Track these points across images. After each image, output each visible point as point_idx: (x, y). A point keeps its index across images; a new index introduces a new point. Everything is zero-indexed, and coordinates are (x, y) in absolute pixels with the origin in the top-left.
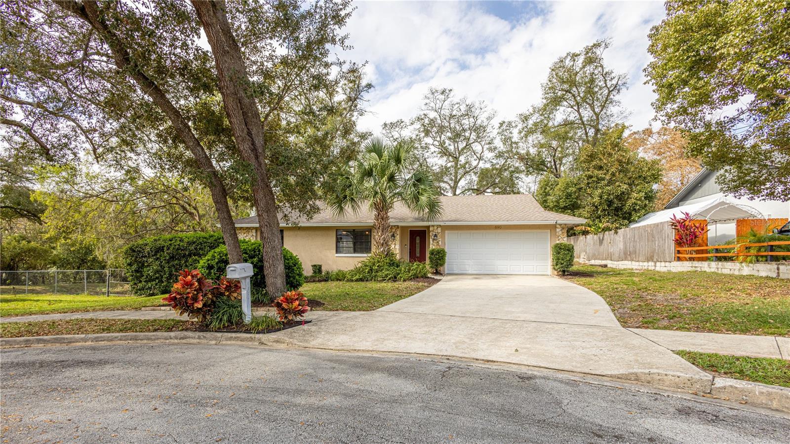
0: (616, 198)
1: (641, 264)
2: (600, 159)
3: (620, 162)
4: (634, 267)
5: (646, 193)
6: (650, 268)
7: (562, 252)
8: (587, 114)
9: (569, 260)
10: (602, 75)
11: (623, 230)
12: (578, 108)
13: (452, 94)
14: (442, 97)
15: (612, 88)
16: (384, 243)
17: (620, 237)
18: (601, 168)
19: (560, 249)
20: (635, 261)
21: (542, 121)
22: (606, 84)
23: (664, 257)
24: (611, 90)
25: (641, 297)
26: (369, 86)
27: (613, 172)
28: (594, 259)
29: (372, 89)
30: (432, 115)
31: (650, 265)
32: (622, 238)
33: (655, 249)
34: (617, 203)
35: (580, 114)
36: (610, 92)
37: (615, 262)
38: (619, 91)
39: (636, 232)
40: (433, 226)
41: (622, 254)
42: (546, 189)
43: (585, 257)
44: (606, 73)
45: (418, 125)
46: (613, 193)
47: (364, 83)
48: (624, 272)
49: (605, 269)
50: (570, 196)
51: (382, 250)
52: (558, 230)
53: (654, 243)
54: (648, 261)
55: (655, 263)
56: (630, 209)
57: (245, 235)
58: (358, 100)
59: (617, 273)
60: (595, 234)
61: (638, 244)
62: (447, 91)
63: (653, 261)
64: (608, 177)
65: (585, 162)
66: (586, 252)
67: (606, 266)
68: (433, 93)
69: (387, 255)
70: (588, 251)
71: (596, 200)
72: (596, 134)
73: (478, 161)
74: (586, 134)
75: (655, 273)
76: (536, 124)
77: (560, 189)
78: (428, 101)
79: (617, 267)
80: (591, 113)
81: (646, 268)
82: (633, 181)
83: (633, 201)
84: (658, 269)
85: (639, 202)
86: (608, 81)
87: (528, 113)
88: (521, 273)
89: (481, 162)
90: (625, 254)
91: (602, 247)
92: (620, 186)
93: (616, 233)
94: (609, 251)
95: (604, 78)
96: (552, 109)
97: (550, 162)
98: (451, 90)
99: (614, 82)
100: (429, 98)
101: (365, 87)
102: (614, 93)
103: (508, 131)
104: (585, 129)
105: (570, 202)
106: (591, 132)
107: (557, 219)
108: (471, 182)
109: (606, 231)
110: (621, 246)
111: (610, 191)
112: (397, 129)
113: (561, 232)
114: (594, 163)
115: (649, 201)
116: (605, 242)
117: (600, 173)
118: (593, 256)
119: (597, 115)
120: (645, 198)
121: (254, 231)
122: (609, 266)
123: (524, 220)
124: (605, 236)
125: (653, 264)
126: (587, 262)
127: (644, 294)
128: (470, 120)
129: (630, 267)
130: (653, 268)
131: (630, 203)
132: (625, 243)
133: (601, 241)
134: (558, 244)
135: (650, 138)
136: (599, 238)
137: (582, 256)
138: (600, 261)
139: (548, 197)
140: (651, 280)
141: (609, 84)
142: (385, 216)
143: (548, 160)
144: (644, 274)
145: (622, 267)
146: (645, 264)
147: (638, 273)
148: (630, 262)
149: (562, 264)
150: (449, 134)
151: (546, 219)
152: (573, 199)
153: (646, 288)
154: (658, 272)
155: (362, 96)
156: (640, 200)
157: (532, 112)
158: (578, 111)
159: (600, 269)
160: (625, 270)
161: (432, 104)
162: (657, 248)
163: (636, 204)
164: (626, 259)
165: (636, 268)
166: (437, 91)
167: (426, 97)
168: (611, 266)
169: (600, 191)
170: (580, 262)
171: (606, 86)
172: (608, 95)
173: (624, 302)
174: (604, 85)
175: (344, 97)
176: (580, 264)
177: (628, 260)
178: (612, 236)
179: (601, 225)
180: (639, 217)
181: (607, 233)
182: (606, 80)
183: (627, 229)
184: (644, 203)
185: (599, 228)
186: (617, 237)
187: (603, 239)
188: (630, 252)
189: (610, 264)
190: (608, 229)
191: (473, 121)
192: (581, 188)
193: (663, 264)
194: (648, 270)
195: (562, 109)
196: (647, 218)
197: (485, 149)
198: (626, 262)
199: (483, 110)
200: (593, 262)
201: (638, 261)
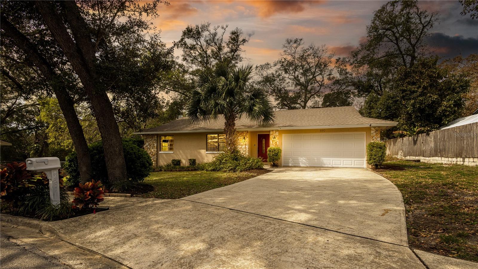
0: (428, 107)
1: (450, 159)
2: (413, 77)
3: (430, 77)
4: (444, 162)
5: (455, 101)
6: (458, 163)
7: (375, 149)
8: (404, 45)
9: (381, 156)
10: (418, 14)
11: (434, 132)
12: (397, 42)
13: (302, 42)
14: (295, 45)
15: (426, 24)
16: (231, 143)
17: (431, 138)
18: (414, 83)
19: (374, 147)
20: (445, 157)
21: (368, 55)
22: (421, 21)
23: (473, 154)
24: (424, 25)
25: (445, 195)
26: (244, 41)
27: (424, 86)
28: (410, 156)
29: (246, 42)
30: (289, 58)
31: (459, 161)
32: (433, 138)
33: (464, 147)
34: (428, 111)
35: (398, 46)
36: (424, 27)
37: (427, 158)
38: (432, 25)
39: (446, 133)
40: (273, 131)
41: (433, 152)
42: (370, 104)
43: (402, 154)
44: (421, 13)
45: (279, 66)
46: (425, 103)
47: (241, 39)
48: (434, 166)
49: (417, 163)
50: (390, 108)
51: (229, 148)
52: (372, 132)
53: (462, 142)
54: (457, 157)
55: (464, 159)
56: (440, 115)
57: (151, 139)
58: (238, 51)
59: (428, 167)
60: (409, 136)
61: (447, 143)
62: (299, 40)
63: (461, 157)
64: (420, 90)
65: (400, 80)
66: (403, 151)
67: (419, 161)
68: (289, 43)
69: (233, 152)
70: (404, 150)
71: (410, 109)
72: (412, 60)
73: (320, 87)
74: (404, 60)
75: (463, 167)
76: (363, 58)
77: (381, 103)
78: (286, 49)
79: (429, 162)
80: (408, 45)
81: (455, 163)
82: (443, 92)
83: (443, 108)
84: (466, 163)
85: (449, 109)
86: (422, 19)
87: (357, 50)
88: (341, 166)
89: (322, 87)
90: (436, 151)
91: (416, 146)
92: (431, 96)
93: (428, 134)
94: (422, 149)
95: (419, 17)
96: (376, 45)
97: (377, 86)
98: (302, 39)
99: (428, 19)
100: (286, 47)
101: (242, 42)
102: (427, 27)
103: (343, 65)
104: (403, 57)
105: (390, 113)
106: (408, 59)
107: (371, 122)
108: (316, 102)
109: (419, 133)
110: (432, 145)
111: (422, 101)
112: (265, 70)
113: (375, 134)
114: (407, 80)
115: (458, 108)
116: (418, 142)
117: (413, 88)
118: (408, 154)
119: (413, 46)
120: (454, 105)
121: (156, 137)
122: (421, 161)
123: (342, 125)
124: (419, 138)
125: (461, 159)
126: (403, 158)
127: (449, 191)
128: (316, 59)
129: (440, 162)
130: (462, 163)
131: (440, 110)
132: (435, 142)
133: (415, 142)
134: (371, 143)
135: (460, 64)
136: (414, 139)
137: (400, 154)
138: (414, 157)
139: (372, 110)
140: (459, 175)
141: (423, 21)
142: (232, 123)
143: (376, 85)
144: (454, 168)
145: (433, 162)
146: (454, 159)
147: (446, 167)
148: (440, 158)
149: (374, 159)
150: (301, 71)
151: (362, 123)
152: (392, 110)
153: (452, 184)
154: (466, 166)
155: (241, 48)
156: (450, 107)
157: (361, 49)
158: (397, 44)
159: (413, 164)
160: (435, 164)
161: (289, 51)
162: (465, 146)
163: (446, 111)
164: (436, 155)
165: (446, 162)
166: (291, 41)
167: (284, 46)
168: (424, 161)
169: (412, 101)
170: (398, 158)
171: (421, 23)
172: (423, 30)
173: (424, 201)
174: (419, 22)
175: (228, 50)
176: (398, 159)
177: (438, 157)
178: (425, 137)
179: (415, 129)
180: (449, 121)
181: (420, 135)
182: (420, 18)
183: (438, 131)
184: (453, 110)
185: (415, 132)
186: (428, 138)
187: (417, 140)
188: (440, 150)
189: (422, 159)
190: (421, 132)
191: (318, 60)
192: (398, 100)
193: (471, 160)
194: (456, 165)
195: (384, 44)
196: (457, 122)
197: (325, 78)
198: (437, 158)
199: (325, 52)
200: (408, 158)
201: (448, 157)
